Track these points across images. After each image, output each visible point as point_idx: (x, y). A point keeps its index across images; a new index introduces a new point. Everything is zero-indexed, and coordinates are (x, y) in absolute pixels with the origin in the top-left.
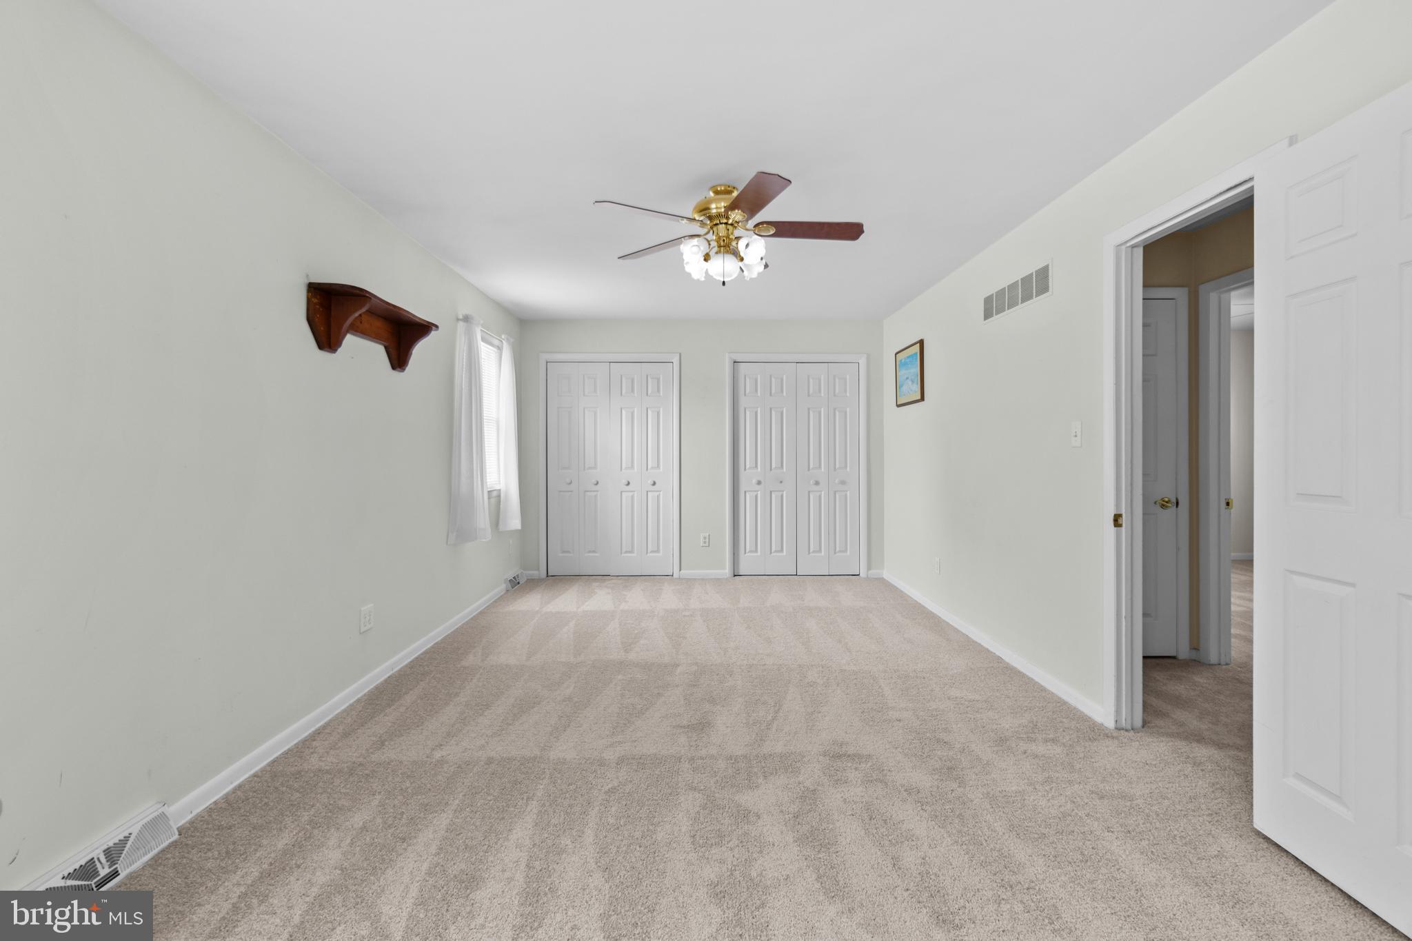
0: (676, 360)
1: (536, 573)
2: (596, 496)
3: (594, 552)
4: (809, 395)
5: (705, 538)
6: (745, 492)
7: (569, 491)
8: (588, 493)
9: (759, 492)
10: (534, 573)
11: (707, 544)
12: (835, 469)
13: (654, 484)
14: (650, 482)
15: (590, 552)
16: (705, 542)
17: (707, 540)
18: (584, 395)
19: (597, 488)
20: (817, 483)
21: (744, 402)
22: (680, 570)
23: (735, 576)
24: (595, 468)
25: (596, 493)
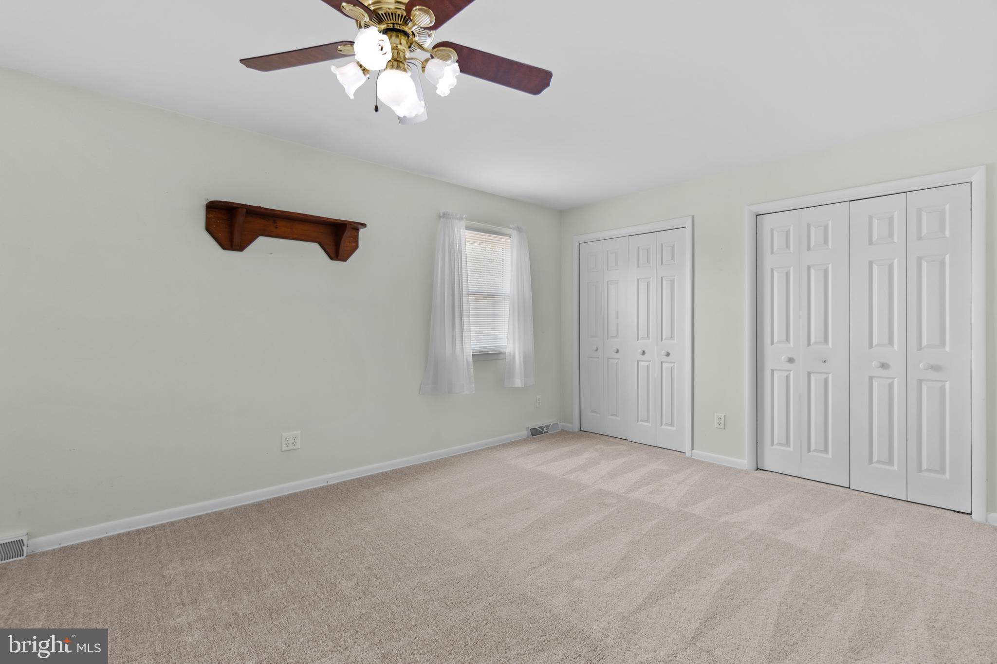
0: (688, 224)
1: (570, 425)
2: (617, 363)
3: (615, 415)
4: (871, 243)
5: (720, 419)
6: (772, 371)
7: (596, 357)
8: (611, 361)
9: (792, 372)
10: (568, 426)
11: (722, 426)
12: (920, 348)
13: (668, 354)
14: (664, 352)
15: (612, 415)
16: (720, 423)
17: (722, 422)
18: (608, 270)
19: (617, 356)
20: (884, 366)
21: (769, 261)
22: (692, 449)
23: (758, 469)
24: (616, 336)
25: (616, 361)
